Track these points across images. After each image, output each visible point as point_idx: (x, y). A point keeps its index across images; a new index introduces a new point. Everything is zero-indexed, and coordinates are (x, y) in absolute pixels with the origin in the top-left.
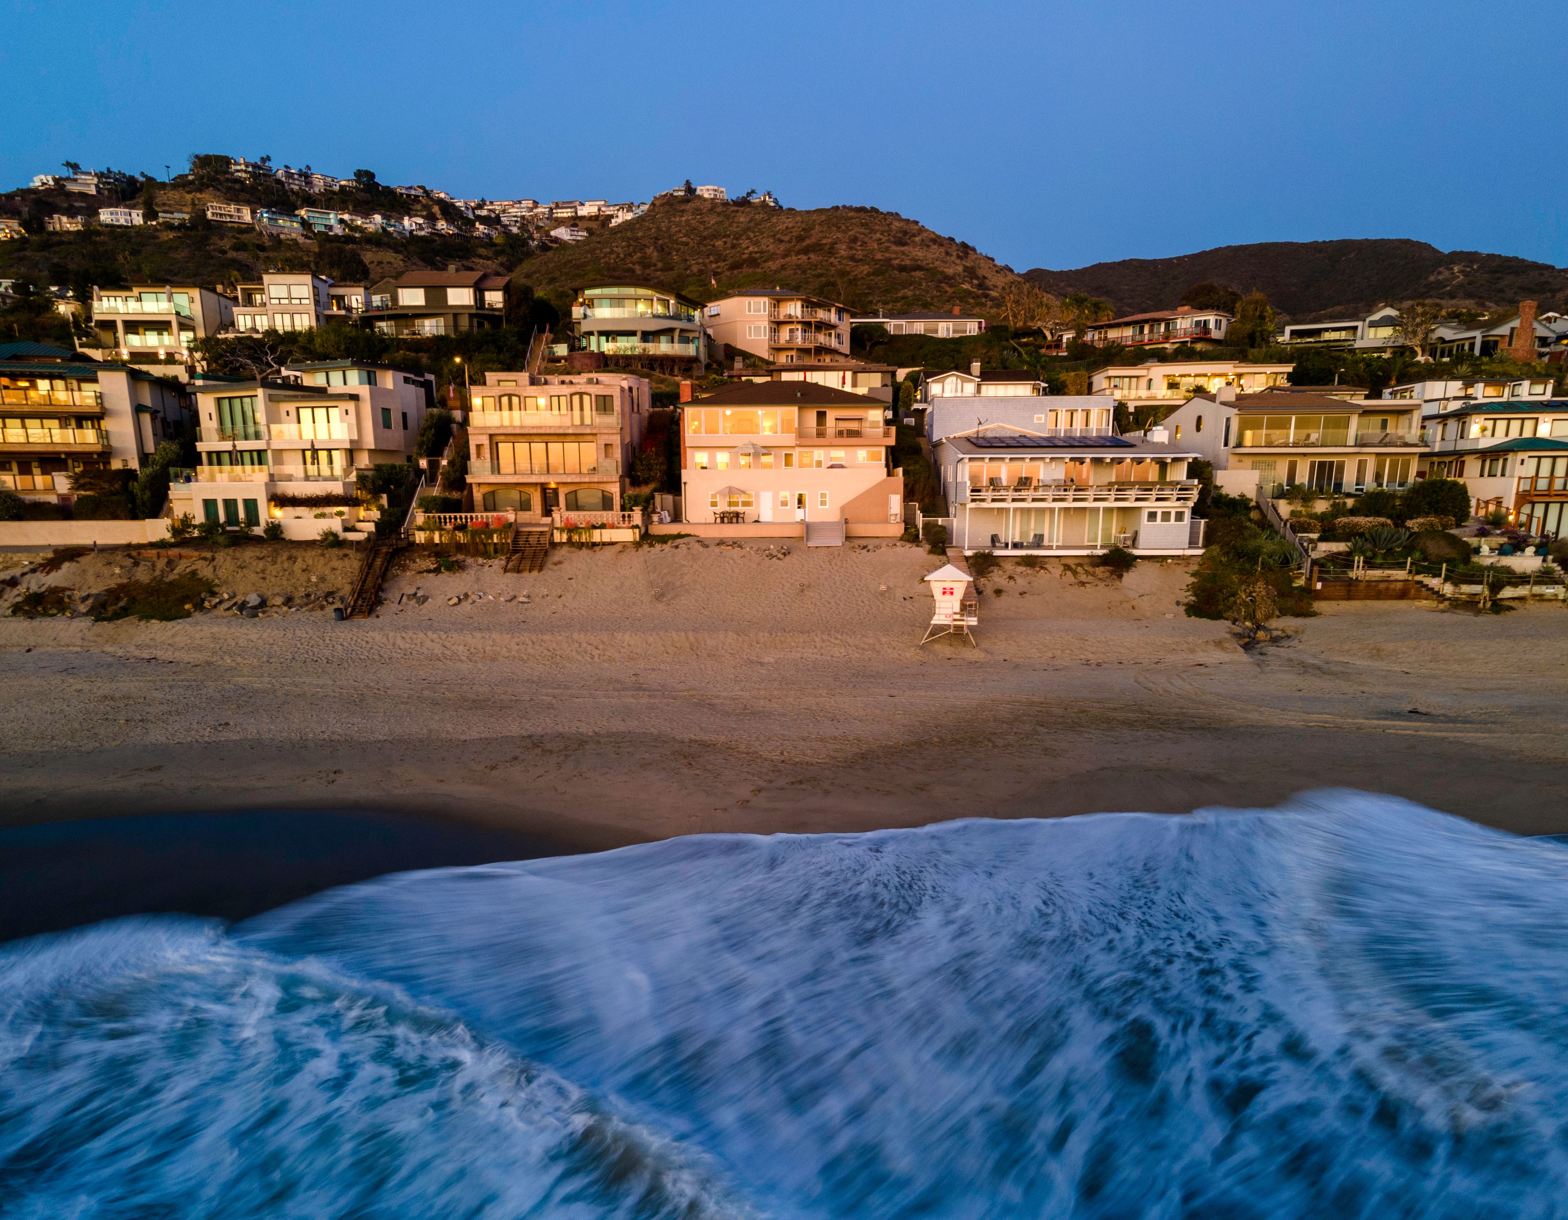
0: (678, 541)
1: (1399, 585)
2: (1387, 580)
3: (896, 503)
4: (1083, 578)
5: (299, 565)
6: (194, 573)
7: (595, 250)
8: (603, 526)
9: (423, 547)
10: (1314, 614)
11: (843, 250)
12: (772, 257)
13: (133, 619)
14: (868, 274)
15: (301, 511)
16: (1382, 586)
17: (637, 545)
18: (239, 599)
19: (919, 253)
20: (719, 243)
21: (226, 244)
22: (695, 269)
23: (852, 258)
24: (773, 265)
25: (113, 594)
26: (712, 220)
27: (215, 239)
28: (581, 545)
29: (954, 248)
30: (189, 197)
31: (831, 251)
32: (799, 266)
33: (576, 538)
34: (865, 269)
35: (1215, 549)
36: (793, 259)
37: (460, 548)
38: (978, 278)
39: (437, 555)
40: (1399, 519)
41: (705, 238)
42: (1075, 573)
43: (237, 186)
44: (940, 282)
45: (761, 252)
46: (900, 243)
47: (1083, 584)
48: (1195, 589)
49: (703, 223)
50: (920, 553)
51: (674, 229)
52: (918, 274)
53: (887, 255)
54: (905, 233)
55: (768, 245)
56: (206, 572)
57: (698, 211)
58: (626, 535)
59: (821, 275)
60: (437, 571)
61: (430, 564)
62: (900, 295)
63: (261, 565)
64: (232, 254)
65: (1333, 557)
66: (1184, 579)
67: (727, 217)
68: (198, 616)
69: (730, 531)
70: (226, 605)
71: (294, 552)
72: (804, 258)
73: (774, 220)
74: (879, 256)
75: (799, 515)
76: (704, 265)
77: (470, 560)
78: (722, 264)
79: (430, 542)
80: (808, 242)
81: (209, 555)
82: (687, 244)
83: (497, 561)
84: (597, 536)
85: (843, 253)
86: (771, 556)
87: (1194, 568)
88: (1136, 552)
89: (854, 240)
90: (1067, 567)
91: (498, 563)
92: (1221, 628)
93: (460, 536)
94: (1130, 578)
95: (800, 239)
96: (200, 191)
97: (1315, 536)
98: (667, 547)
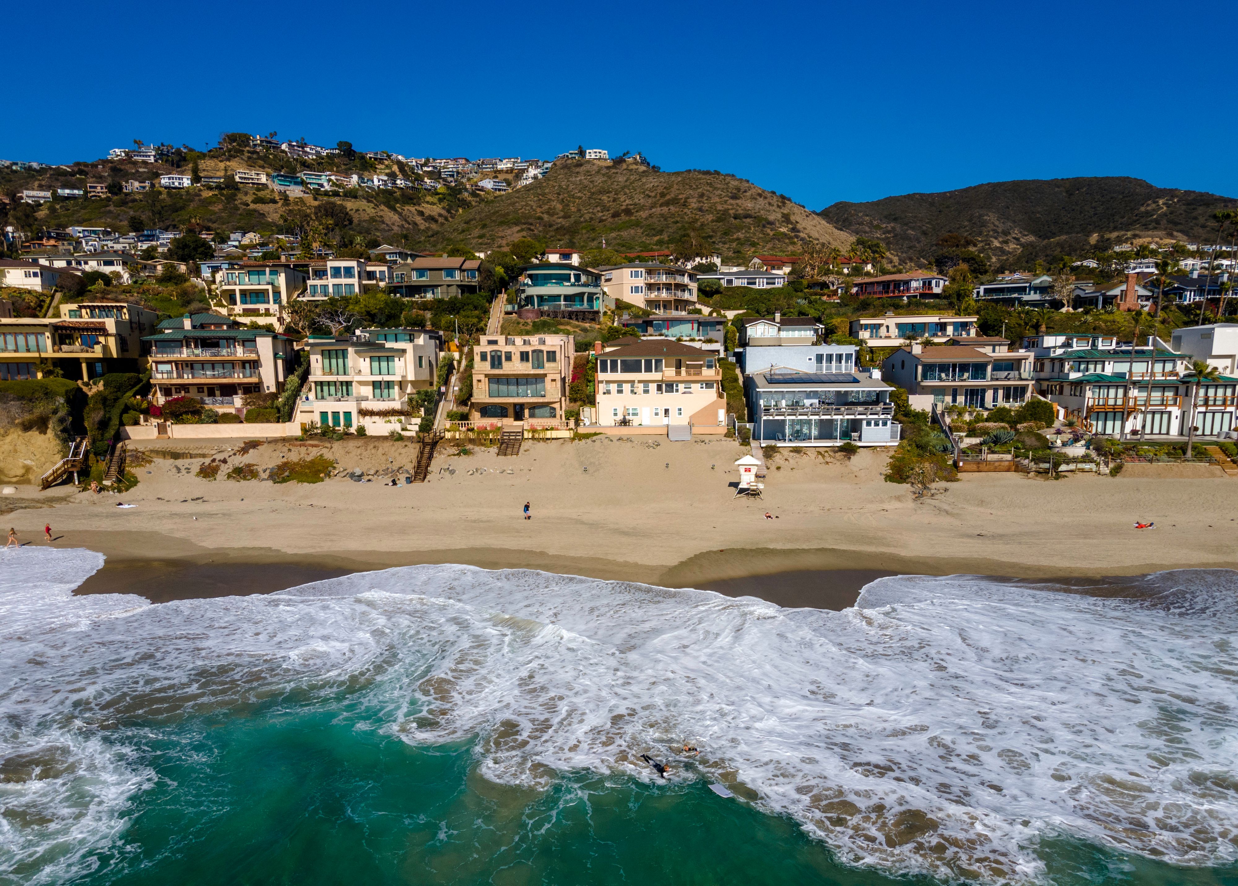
0: (594, 438)
1: (1007, 463)
2: (1001, 461)
3: (722, 414)
4: (828, 460)
5: (380, 451)
6: (321, 456)
7: (515, 203)
8: (552, 429)
9: (449, 440)
10: (957, 480)
11: (694, 203)
12: (642, 208)
13: (295, 481)
14: (713, 221)
15: (376, 418)
16: (997, 464)
17: (573, 439)
18: (350, 471)
19: (749, 205)
20: (604, 198)
21: (249, 199)
22: (587, 217)
23: (700, 210)
24: (643, 214)
25: (282, 467)
26: (599, 179)
27: (240, 195)
28: (539, 440)
29: (775, 199)
30: (222, 165)
31: (685, 205)
32: (662, 215)
33: (536, 436)
34: (710, 217)
35: (905, 442)
36: (657, 210)
37: (471, 441)
38: (792, 223)
39: (458, 445)
40: (1013, 424)
41: (593, 194)
42: (823, 456)
43: (255, 156)
44: (764, 226)
45: (635, 204)
46: (735, 197)
47: (827, 463)
48: (892, 466)
49: (592, 182)
50: (735, 444)
51: (571, 187)
52: (748, 220)
53: (726, 206)
54: (738, 190)
55: (639, 199)
56: (328, 455)
57: (588, 173)
58: (566, 434)
59: (677, 222)
60: (459, 454)
61: (455, 450)
62: (735, 236)
63: (359, 451)
64: (252, 206)
65: (971, 448)
66: (885, 460)
67: (610, 177)
68: (327, 479)
69: (624, 431)
70: (343, 474)
71: (376, 444)
72: (665, 209)
73: (644, 180)
74: (719, 207)
75: (665, 421)
76: (593, 213)
77: (477, 449)
78: (606, 213)
79: (453, 439)
80: (668, 197)
81: (329, 445)
82: (580, 198)
83: (491, 449)
84: (549, 434)
85: (693, 205)
86: (648, 447)
87: (892, 453)
88: (859, 444)
89: (702, 195)
90: (819, 453)
91: (494, 450)
92: (905, 487)
93: (471, 435)
94: (855, 459)
95: (663, 195)
96: (228, 160)
97: (964, 434)
98: (589, 441)
